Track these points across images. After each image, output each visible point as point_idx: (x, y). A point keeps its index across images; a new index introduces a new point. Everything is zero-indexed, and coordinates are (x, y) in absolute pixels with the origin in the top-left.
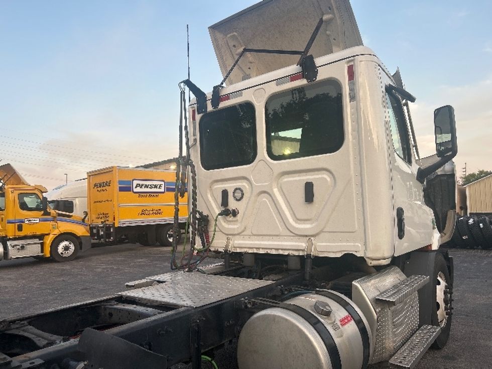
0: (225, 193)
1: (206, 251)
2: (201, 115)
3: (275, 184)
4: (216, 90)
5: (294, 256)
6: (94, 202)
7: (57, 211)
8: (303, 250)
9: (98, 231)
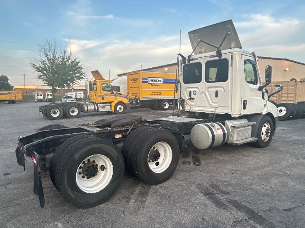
0: (190, 92)
1: (183, 110)
2: (184, 64)
3: (206, 91)
4: (190, 56)
5: (211, 113)
6: (130, 87)
7: (117, 92)
8: (214, 112)
9: (132, 101)
